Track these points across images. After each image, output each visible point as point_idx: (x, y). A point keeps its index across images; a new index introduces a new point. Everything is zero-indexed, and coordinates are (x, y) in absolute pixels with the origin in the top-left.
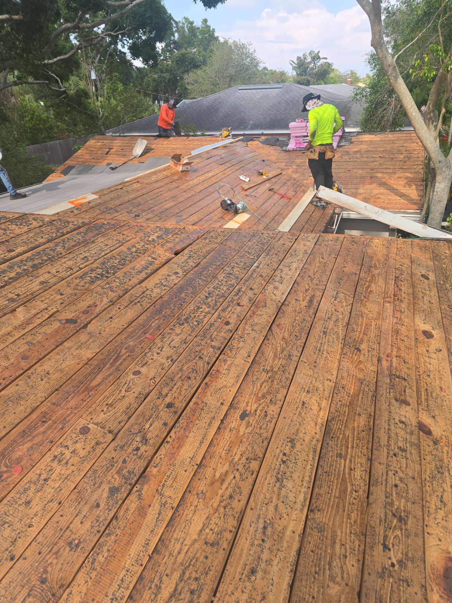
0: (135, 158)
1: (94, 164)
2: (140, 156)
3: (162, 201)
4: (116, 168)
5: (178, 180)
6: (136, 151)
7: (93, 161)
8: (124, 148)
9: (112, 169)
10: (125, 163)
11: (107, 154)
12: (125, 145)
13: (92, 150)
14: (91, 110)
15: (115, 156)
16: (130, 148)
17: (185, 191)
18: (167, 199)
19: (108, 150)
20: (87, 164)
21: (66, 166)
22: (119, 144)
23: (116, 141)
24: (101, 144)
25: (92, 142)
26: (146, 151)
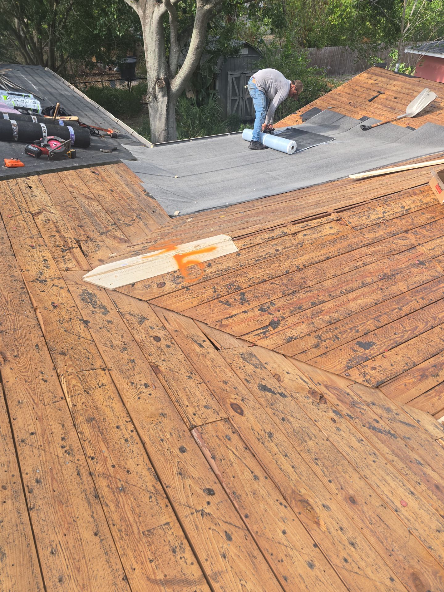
0: (406, 117)
1: (346, 113)
2: (414, 117)
3: (355, 285)
4: (371, 128)
5: (423, 226)
6: (412, 107)
7: (348, 107)
8: (401, 96)
9: (364, 128)
10: (387, 123)
11: (370, 101)
12: (404, 90)
13: (355, 90)
14: (400, 19)
15: (381, 107)
16: (409, 98)
17: (422, 263)
18: (369, 280)
19: (375, 94)
20: (337, 110)
21: (313, 107)
22: (396, 88)
23: (395, 82)
24: (372, 82)
25: (362, 77)
26: (428, 109)
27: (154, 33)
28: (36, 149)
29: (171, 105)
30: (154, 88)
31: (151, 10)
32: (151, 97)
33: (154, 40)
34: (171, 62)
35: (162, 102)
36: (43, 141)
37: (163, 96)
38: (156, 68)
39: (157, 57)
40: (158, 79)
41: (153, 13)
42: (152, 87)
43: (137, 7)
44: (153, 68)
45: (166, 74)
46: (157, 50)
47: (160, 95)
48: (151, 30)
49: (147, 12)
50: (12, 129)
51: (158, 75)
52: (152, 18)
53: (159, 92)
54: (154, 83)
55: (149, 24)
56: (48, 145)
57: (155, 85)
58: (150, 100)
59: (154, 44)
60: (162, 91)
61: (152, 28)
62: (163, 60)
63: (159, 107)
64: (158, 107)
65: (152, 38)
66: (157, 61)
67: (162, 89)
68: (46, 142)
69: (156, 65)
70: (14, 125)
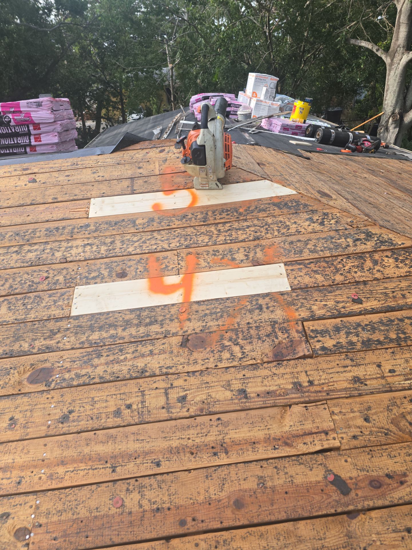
27: (398, 75)
28: (354, 147)
29: (400, 135)
30: (387, 121)
31: (399, 58)
32: (383, 129)
33: (397, 81)
34: (407, 99)
35: (393, 133)
36: (360, 141)
37: (395, 128)
38: (393, 105)
39: (396, 95)
40: (393, 113)
41: (400, 60)
42: (386, 120)
43: (386, 57)
44: (390, 104)
45: (401, 109)
46: (397, 89)
47: (391, 128)
48: (396, 74)
49: (395, 59)
50: (331, 135)
51: (394, 110)
52: (399, 64)
53: (392, 124)
54: (389, 117)
55: (395, 69)
56: (363, 144)
57: (389, 118)
58: (382, 131)
59: (396, 85)
60: (395, 123)
61: (397, 72)
62: (401, 97)
63: (389, 137)
64: (387, 137)
65: (395, 80)
66: (395, 99)
67: (395, 121)
68: (362, 142)
69: (394, 102)
70: (333, 133)
